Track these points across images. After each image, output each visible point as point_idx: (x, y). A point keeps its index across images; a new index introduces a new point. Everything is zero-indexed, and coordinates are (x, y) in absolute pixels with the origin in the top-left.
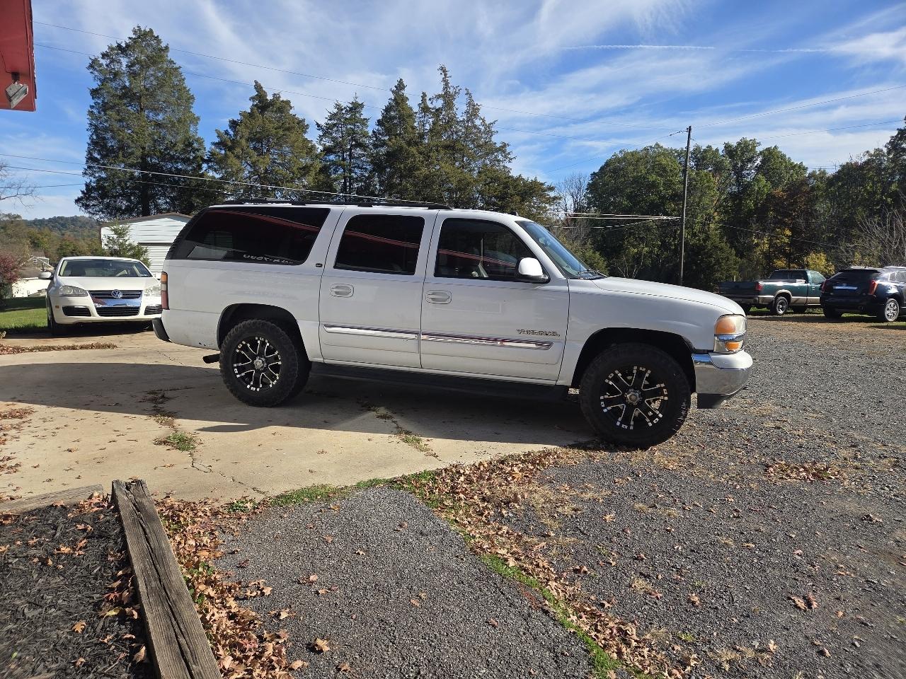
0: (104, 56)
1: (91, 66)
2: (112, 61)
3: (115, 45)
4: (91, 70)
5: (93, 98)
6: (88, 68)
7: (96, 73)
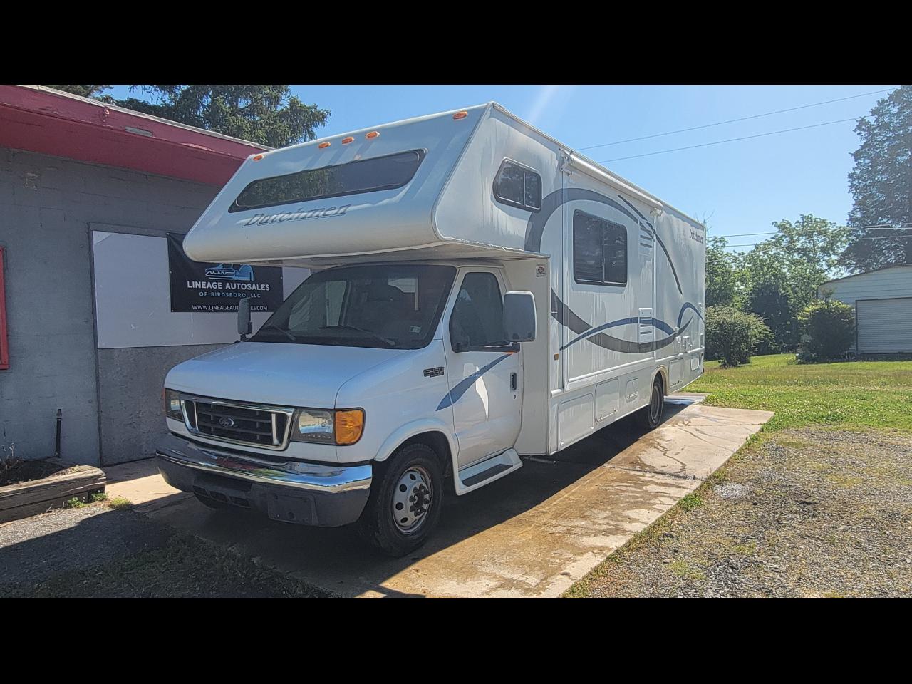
0: (874, 112)
1: (858, 128)
2: (883, 115)
3: (886, 97)
4: (858, 132)
5: (856, 161)
6: (855, 131)
7: (863, 133)
